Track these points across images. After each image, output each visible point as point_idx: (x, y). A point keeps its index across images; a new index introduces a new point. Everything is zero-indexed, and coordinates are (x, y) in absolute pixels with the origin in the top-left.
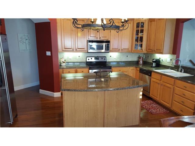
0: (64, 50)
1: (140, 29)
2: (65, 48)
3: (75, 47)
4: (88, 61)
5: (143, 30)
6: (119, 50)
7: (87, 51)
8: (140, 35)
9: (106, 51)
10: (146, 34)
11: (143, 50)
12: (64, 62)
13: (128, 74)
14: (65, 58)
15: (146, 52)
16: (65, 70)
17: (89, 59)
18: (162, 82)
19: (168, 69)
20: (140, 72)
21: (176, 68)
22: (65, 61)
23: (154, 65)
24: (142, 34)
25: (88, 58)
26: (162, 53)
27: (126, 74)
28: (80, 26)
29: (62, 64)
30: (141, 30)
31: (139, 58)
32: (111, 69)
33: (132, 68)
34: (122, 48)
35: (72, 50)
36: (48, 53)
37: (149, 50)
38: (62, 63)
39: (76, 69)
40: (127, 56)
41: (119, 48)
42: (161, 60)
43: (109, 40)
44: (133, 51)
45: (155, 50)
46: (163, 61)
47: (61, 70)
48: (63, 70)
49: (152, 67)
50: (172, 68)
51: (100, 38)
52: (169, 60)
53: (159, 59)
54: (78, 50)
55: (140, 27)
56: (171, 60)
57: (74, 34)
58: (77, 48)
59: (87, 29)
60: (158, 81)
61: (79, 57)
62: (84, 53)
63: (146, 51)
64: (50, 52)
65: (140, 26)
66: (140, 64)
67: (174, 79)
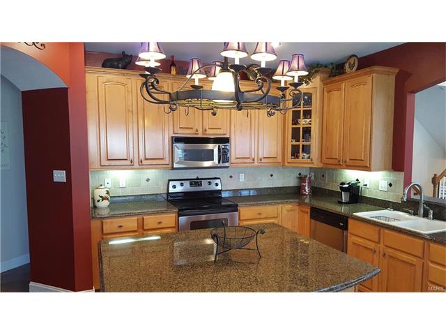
0: (107, 163)
1: (302, 109)
2: (108, 160)
3: (136, 156)
4: (171, 190)
5: (311, 110)
6: (254, 160)
7: (170, 166)
8: (303, 122)
9: (221, 164)
10: (318, 120)
11: (312, 160)
12: (103, 199)
13: (280, 224)
14: (109, 186)
15: (320, 165)
16: (109, 220)
17: (174, 187)
18: (382, 245)
19: (386, 208)
20: (312, 217)
21: (410, 206)
22: (108, 193)
23: (345, 197)
24: (308, 120)
25: (172, 183)
26: (367, 168)
27: (276, 222)
28: (166, 98)
29: (98, 204)
30: (304, 111)
31: (301, 179)
32: (237, 210)
33: (289, 207)
34: (261, 156)
35: (129, 163)
36: (59, 176)
37: (331, 161)
38: (98, 201)
39: (140, 217)
40: (272, 175)
41: (253, 157)
42: (361, 185)
43: (227, 136)
44: (286, 164)
45: (348, 160)
46: (368, 187)
47: (95, 224)
48: (102, 222)
49: (340, 203)
50: (396, 207)
51: (206, 131)
52: (383, 185)
53: (356, 184)
54: (144, 162)
55: (302, 104)
56: (390, 185)
57: (135, 120)
58: (142, 157)
59: (183, 105)
60: (371, 245)
61: (148, 180)
62: (162, 171)
63: (321, 162)
64: (65, 172)
65: (302, 102)
66: (305, 195)
67: (422, 241)
